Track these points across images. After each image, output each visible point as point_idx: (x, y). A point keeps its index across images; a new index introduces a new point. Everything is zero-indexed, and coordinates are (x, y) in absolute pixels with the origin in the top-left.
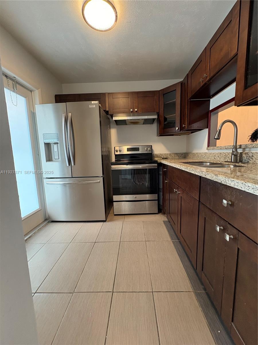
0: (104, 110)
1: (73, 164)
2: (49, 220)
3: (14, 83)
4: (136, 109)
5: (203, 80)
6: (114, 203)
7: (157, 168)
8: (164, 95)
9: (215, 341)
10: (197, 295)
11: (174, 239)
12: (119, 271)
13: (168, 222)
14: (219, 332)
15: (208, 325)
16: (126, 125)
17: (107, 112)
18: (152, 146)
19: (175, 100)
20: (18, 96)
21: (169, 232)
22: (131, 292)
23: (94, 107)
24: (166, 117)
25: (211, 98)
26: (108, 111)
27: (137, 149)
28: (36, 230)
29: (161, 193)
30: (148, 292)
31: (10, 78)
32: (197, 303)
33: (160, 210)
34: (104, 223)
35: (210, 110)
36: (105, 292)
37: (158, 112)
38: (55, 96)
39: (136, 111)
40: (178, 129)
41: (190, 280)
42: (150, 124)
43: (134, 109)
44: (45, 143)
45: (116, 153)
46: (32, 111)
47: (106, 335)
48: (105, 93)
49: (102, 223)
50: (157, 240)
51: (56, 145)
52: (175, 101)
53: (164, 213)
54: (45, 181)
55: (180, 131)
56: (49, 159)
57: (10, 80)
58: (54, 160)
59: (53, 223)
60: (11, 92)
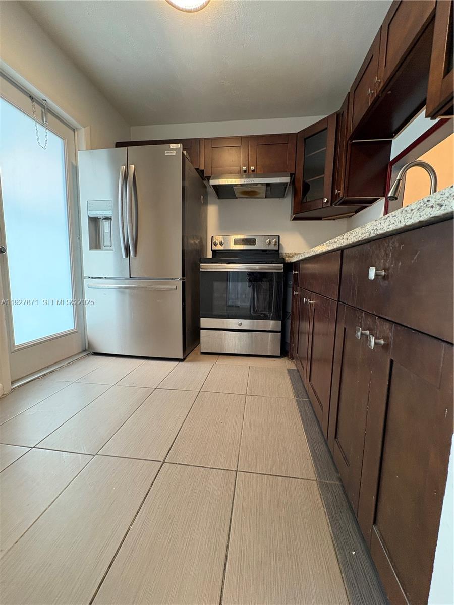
0: (196, 169)
1: (132, 255)
2: (91, 352)
3: (43, 110)
4: (252, 166)
5: (373, 92)
6: (201, 331)
7: (282, 271)
8: (305, 139)
9: (340, 568)
10: (323, 487)
11: (300, 396)
12: (184, 432)
13: (297, 371)
14: (354, 553)
15: (332, 538)
16: (236, 198)
17: (201, 173)
18: (279, 236)
19: (325, 148)
20: (49, 133)
21: (293, 386)
22: (196, 466)
23: (174, 154)
24: (306, 181)
25: (393, 137)
26: (203, 170)
27: (251, 242)
28: (65, 363)
29: (289, 321)
30: (227, 470)
31: (36, 100)
32: (319, 501)
33: (285, 352)
34: (180, 363)
35: (391, 160)
36: (150, 460)
37: (293, 172)
38: (116, 144)
39: (253, 171)
40: (327, 202)
41: (315, 461)
42: (279, 198)
43: (248, 167)
44: (89, 217)
45: (215, 248)
46: (72, 164)
47: (131, 525)
48: (200, 138)
49: (176, 363)
50: (268, 395)
51: (108, 223)
52: (325, 150)
53: (292, 358)
54: (86, 282)
55: (331, 205)
56: (96, 244)
57: (38, 104)
58: (104, 248)
59: (96, 357)
60: (38, 125)
